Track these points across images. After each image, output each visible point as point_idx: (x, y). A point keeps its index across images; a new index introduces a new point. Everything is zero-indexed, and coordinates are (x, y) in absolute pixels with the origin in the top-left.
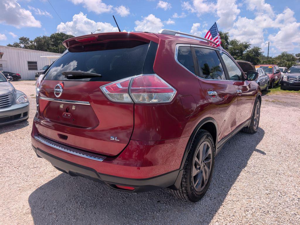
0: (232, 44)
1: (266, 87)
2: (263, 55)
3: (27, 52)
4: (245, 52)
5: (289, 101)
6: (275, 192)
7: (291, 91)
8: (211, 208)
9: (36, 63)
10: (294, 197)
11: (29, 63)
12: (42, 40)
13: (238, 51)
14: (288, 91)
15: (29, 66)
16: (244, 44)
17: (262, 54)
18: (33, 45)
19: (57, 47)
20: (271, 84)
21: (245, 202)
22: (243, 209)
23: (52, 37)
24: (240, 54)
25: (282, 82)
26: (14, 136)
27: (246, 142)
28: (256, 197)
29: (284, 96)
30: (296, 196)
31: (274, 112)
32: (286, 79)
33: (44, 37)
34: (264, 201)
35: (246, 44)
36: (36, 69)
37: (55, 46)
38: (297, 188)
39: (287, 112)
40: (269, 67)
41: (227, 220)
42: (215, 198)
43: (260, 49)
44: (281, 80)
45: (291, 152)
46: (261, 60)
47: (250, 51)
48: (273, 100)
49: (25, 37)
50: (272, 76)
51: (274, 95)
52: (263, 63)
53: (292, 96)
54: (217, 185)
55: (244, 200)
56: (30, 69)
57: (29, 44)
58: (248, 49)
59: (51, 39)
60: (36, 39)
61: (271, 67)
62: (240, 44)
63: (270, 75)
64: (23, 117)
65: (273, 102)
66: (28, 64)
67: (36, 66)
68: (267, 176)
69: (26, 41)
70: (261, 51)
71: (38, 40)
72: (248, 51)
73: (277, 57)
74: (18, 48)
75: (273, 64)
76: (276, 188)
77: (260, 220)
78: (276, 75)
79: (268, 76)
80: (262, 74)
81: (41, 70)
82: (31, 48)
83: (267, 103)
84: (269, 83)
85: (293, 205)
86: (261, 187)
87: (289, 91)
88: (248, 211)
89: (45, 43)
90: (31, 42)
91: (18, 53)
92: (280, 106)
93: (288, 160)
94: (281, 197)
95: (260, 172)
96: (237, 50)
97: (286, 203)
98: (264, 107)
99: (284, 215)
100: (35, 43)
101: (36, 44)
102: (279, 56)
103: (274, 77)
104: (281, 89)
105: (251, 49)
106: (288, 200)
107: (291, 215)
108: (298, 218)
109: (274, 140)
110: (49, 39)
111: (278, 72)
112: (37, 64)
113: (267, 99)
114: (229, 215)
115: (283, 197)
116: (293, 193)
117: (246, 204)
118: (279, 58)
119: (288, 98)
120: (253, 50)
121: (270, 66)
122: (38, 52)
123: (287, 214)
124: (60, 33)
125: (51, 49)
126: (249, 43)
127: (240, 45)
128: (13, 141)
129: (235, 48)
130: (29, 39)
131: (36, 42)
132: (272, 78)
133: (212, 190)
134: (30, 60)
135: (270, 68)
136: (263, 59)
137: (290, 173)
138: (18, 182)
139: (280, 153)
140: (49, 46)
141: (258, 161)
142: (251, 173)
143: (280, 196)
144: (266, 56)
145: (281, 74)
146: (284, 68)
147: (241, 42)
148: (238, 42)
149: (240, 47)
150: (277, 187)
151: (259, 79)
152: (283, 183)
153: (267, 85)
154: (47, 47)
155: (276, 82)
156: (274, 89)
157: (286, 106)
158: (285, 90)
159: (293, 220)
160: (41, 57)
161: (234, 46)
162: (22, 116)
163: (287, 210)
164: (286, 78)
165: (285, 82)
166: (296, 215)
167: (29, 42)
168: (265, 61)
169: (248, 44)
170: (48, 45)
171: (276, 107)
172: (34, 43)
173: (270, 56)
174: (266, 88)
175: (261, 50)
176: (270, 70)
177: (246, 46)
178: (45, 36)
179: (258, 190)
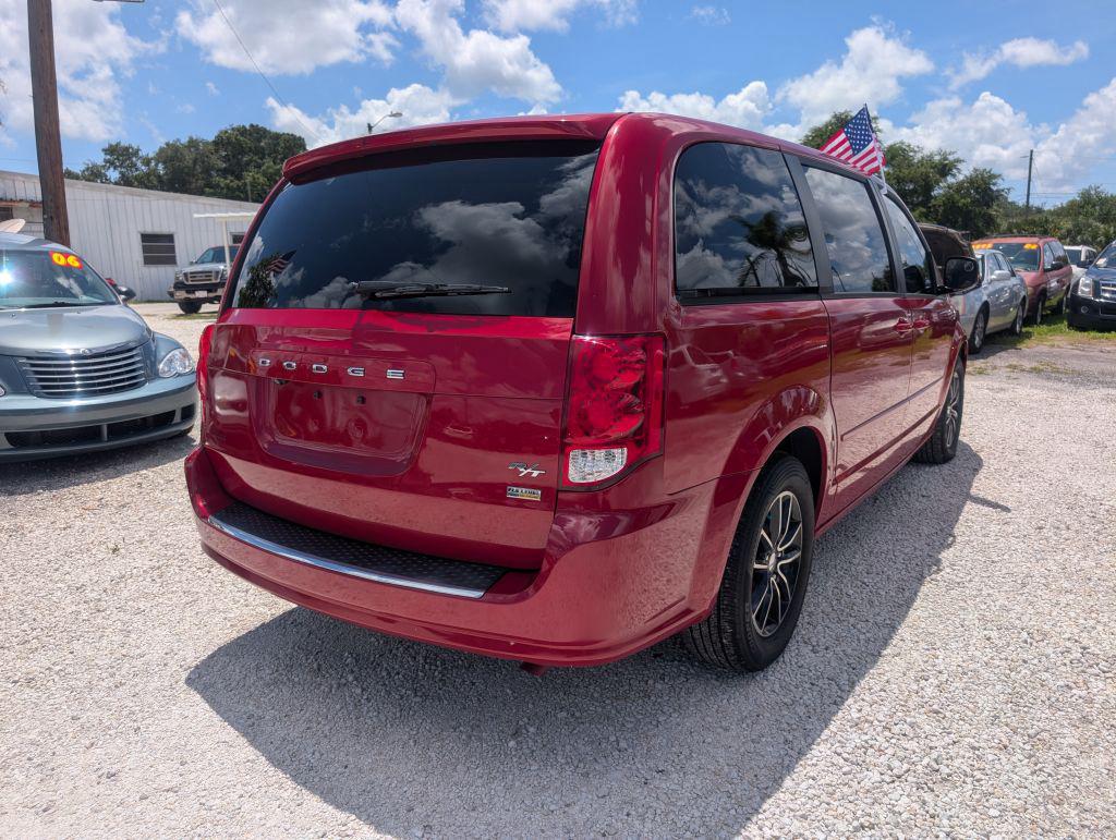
0: (893, 158)
1: (1015, 320)
2: (1010, 200)
3: (138, 198)
4: (941, 192)
5: (1094, 367)
6: (1013, 633)
7: (1106, 334)
8: (816, 671)
9: (170, 238)
10: (1068, 644)
11: (146, 237)
12: (186, 152)
13: (911, 187)
14: (1093, 334)
15: (145, 250)
16: (937, 158)
17: (1006, 198)
18: (154, 172)
19: (239, 177)
20: (1033, 308)
21: (919, 658)
22: (911, 674)
23: (221, 142)
24: (920, 199)
25: (1076, 302)
26: (162, 482)
27: (929, 497)
28: (954, 645)
29: (1078, 352)
30: (1076, 641)
31: (1035, 405)
32: (1087, 290)
33: (193, 143)
34: (978, 654)
35: (946, 159)
36: (172, 261)
37: (233, 173)
38: (1082, 621)
39: (1081, 404)
40: (1026, 247)
41: (863, 700)
42: (827, 649)
43: (995, 177)
44: (1069, 296)
45: (1077, 526)
46: (998, 220)
47: (959, 187)
48: (1034, 365)
49: (124, 143)
50: (1035, 278)
51: (1044, 348)
52: (1009, 232)
53: (1109, 352)
54: (833, 615)
55: (915, 654)
56: (148, 261)
57: (137, 170)
58: (950, 180)
59: (217, 151)
60: (162, 150)
61: (1034, 247)
62: (923, 158)
63: (1028, 276)
64: (179, 420)
65: (1034, 370)
66: (143, 241)
67: (172, 249)
68: (991, 591)
69: (130, 158)
70: (1001, 187)
71: (170, 154)
72: (949, 187)
73: (1062, 208)
74: (99, 184)
75: (1045, 233)
76: (1018, 622)
77: (961, 701)
78: (1052, 277)
79: (1022, 280)
80: (998, 272)
81: (192, 263)
82: (147, 182)
83: (1014, 375)
84: (1027, 307)
85: (1065, 665)
86: (972, 618)
87: (1100, 334)
88: (926, 680)
89: (195, 165)
90: (147, 162)
91: (105, 202)
92: (1059, 385)
93: (1063, 549)
94: (1031, 644)
95: (970, 581)
96: (911, 181)
97: (1044, 659)
98: (1002, 389)
99: (1034, 688)
100: (161, 166)
101: (164, 168)
102: (1072, 204)
103: (1046, 283)
104: (1071, 325)
105: (961, 177)
106: (1049, 651)
107: (1054, 688)
108: (1076, 697)
109: (1026, 490)
110: (211, 147)
111: (1061, 264)
112: (173, 242)
113: (1015, 363)
114: (870, 689)
115: (1035, 644)
116: (1067, 636)
117: (921, 663)
118: (1073, 210)
119: (1091, 359)
120: (971, 181)
121: (1030, 244)
122: (177, 199)
123: (1042, 686)
124: (248, 127)
125: (218, 186)
126: (956, 156)
127: (921, 162)
128: (165, 497)
129: (901, 175)
130: (138, 150)
131: (164, 163)
132: (1035, 287)
133: (819, 627)
134: (149, 230)
135: (1031, 251)
136: (1007, 216)
137: (1066, 585)
138: (220, 606)
139: (1040, 528)
140: (210, 176)
141: (965, 551)
142: (941, 583)
143: (1026, 642)
144: (1021, 202)
145: (1070, 272)
146: (1083, 250)
147: (926, 152)
148: (915, 152)
149: (923, 170)
150: (1019, 619)
151: (987, 292)
152: (1041, 610)
153: (1015, 312)
154: (203, 179)
155: (1054, 301)
156: (1044, 328)
157: (1082, 384)
158: (1082, 329)
159: (1061, 700)
160: (196, 216)
161: (899, 166)
162: (177, 418)
163: (1045, 675)
164: (1086, 285)
165: (1086, 302)
166: (1071, 688)
167: (139, 164)
168: (1017, 226)
169: (951, 158)
170: (207, 171)
171: (1043, 388)
172: (156, 165)
173: (1035, 202)
174: (1014, 323)
175: (999, 181)
176: (1032, 259)
177: (945, 169)
178: (194, 138)
179: (961, 629)
